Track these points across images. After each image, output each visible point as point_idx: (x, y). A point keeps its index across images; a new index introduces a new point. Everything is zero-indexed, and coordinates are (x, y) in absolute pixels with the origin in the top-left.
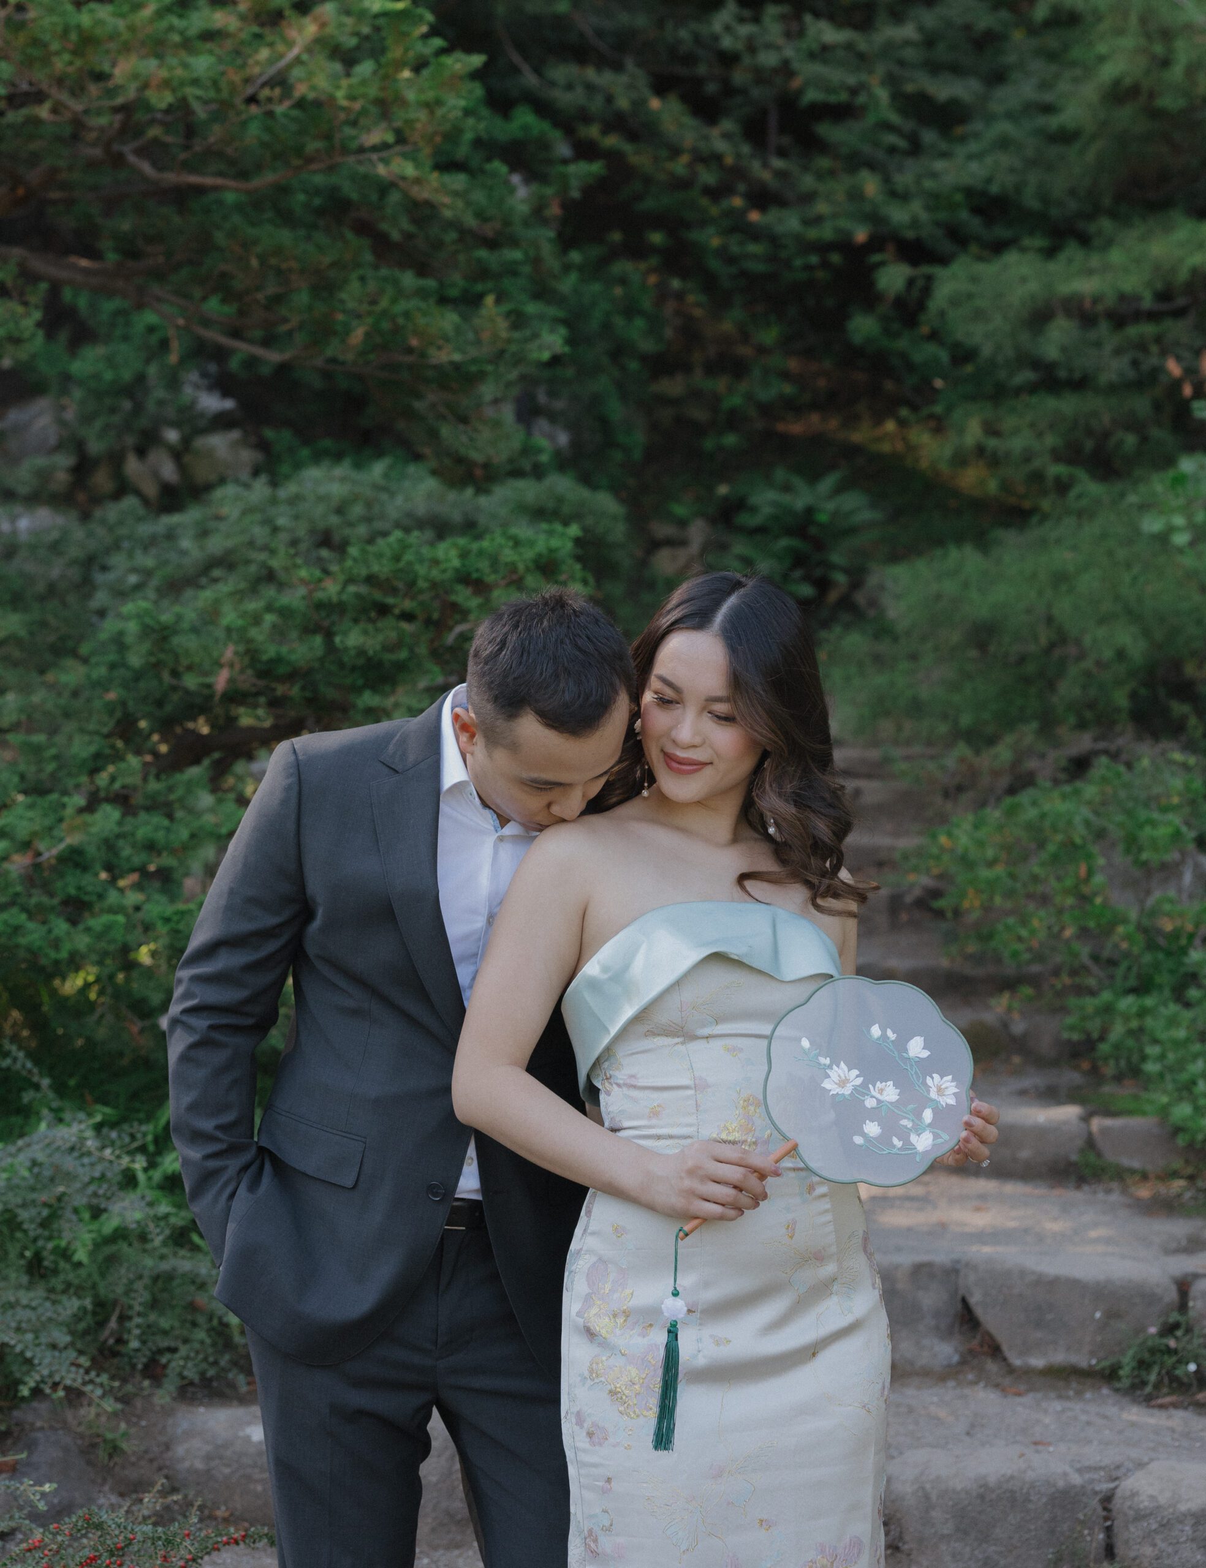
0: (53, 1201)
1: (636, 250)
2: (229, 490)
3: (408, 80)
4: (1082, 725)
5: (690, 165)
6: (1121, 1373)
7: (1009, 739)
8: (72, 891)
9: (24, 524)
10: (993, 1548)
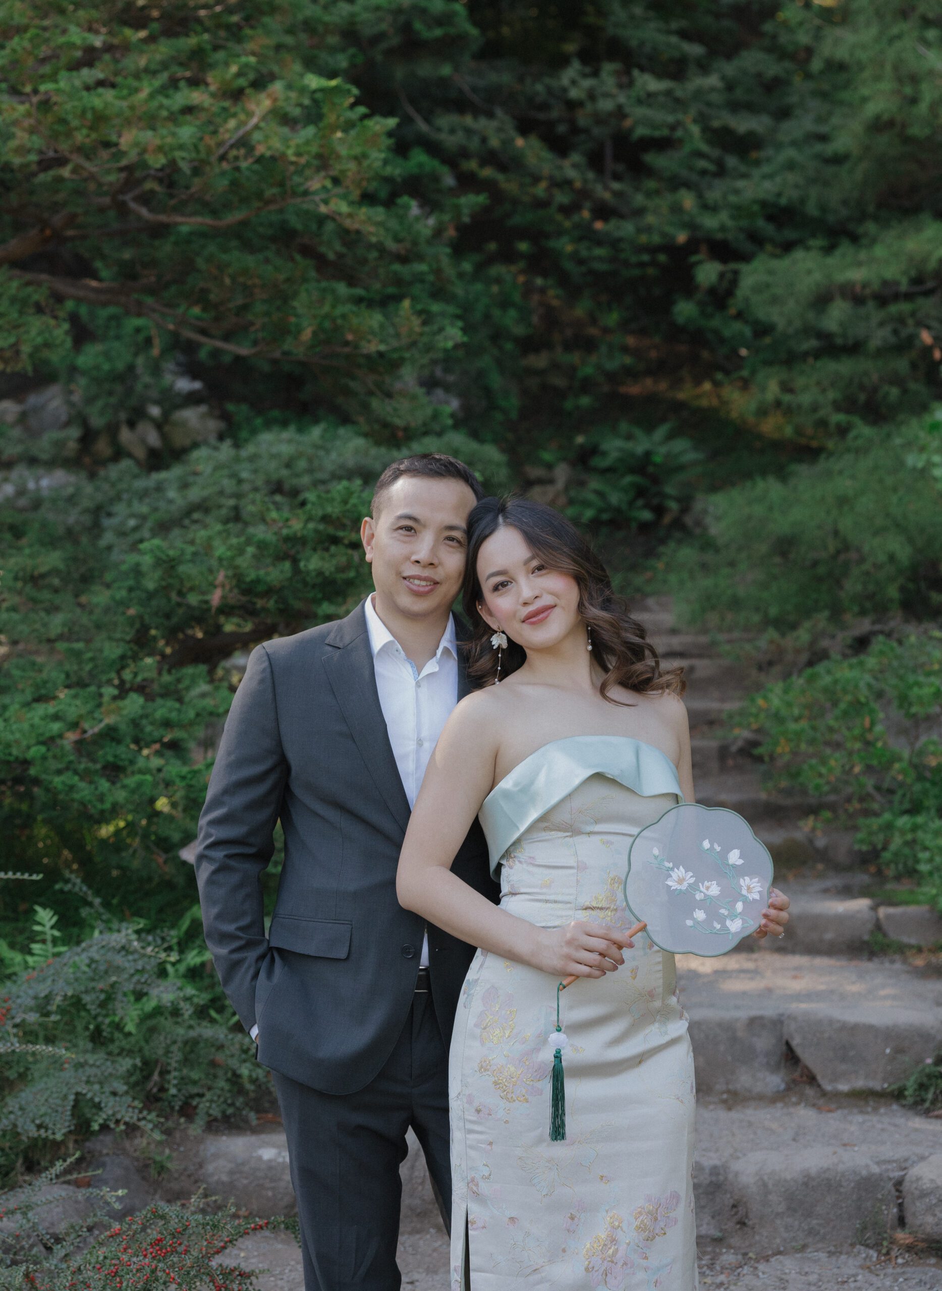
0: (107, 988)
1: (508, 256)
2: (202, 453)
3: (340, 139)
4: (863, 613)
5: (548, 189)
6: (906, 1093)
7: (807, 624)
8: (110, 759)
9: (45, 483)
10: (815, 1222)
